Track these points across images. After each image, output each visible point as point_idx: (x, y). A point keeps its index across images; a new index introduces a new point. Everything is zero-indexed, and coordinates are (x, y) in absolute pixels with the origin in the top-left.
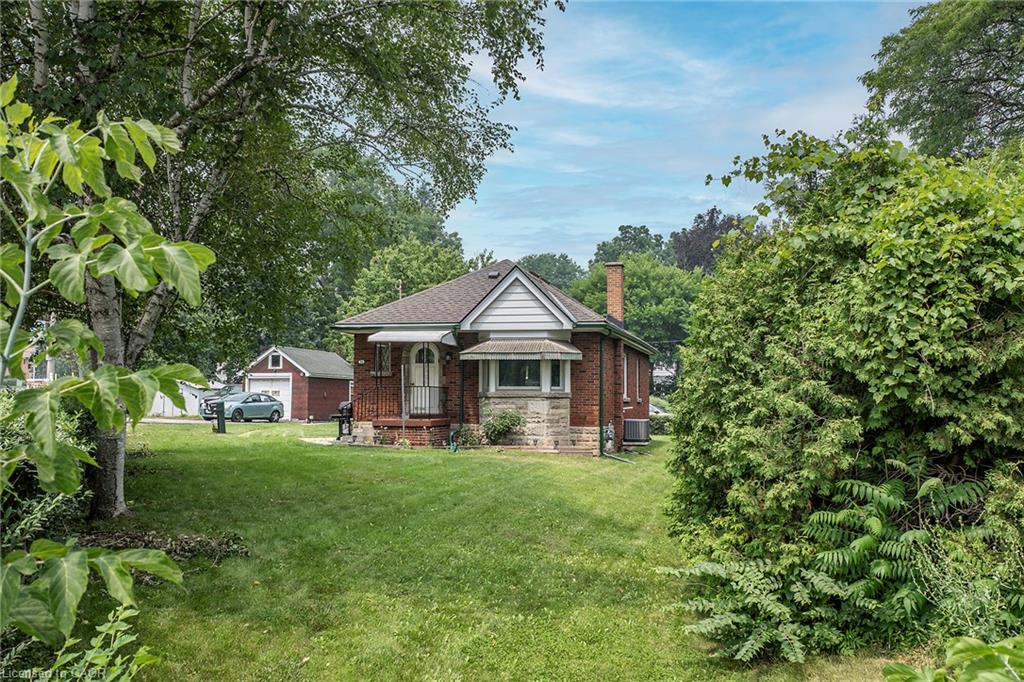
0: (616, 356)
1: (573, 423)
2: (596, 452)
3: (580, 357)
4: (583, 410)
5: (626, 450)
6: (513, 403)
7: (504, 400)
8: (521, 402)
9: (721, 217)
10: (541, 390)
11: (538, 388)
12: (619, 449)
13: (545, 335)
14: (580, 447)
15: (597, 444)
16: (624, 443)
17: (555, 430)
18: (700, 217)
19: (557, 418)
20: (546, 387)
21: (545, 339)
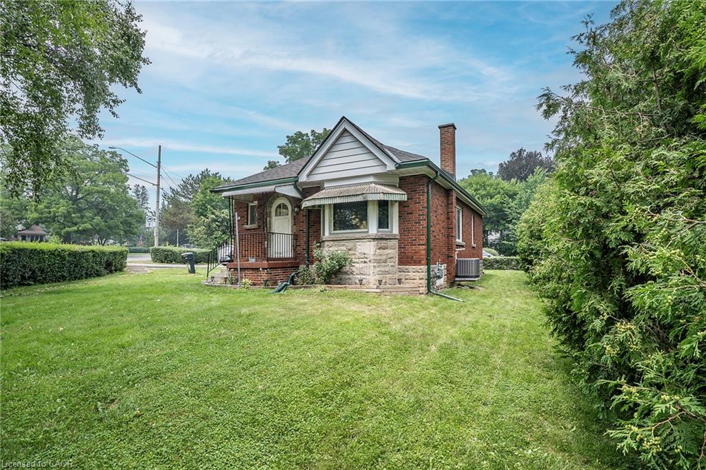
0: (449, 204)
1: (401, 262)
2: (423, 289)
3: (405, 198)
4: (410, 249)
5: (459, 285)
6: (343, 245)
7: (336, 243)
8: (350, 244)
9: (525, 153)
10: (368, 232)
11: (366, 230)
12: (452, 284)
13: (372, 179)
14: (407, 286)
15: (424, 282)
16: (457, 279)
17: (383, 269)
18: (514, 154)
19: (384, 257)
20: (373, 228)
21: (371, 183)
